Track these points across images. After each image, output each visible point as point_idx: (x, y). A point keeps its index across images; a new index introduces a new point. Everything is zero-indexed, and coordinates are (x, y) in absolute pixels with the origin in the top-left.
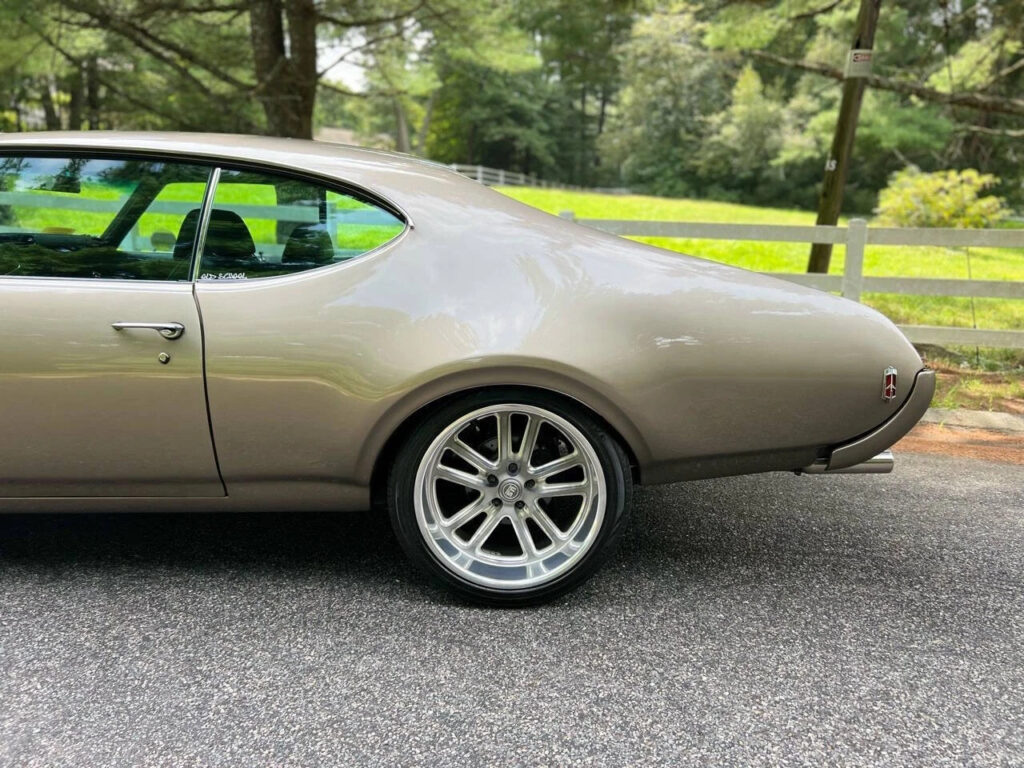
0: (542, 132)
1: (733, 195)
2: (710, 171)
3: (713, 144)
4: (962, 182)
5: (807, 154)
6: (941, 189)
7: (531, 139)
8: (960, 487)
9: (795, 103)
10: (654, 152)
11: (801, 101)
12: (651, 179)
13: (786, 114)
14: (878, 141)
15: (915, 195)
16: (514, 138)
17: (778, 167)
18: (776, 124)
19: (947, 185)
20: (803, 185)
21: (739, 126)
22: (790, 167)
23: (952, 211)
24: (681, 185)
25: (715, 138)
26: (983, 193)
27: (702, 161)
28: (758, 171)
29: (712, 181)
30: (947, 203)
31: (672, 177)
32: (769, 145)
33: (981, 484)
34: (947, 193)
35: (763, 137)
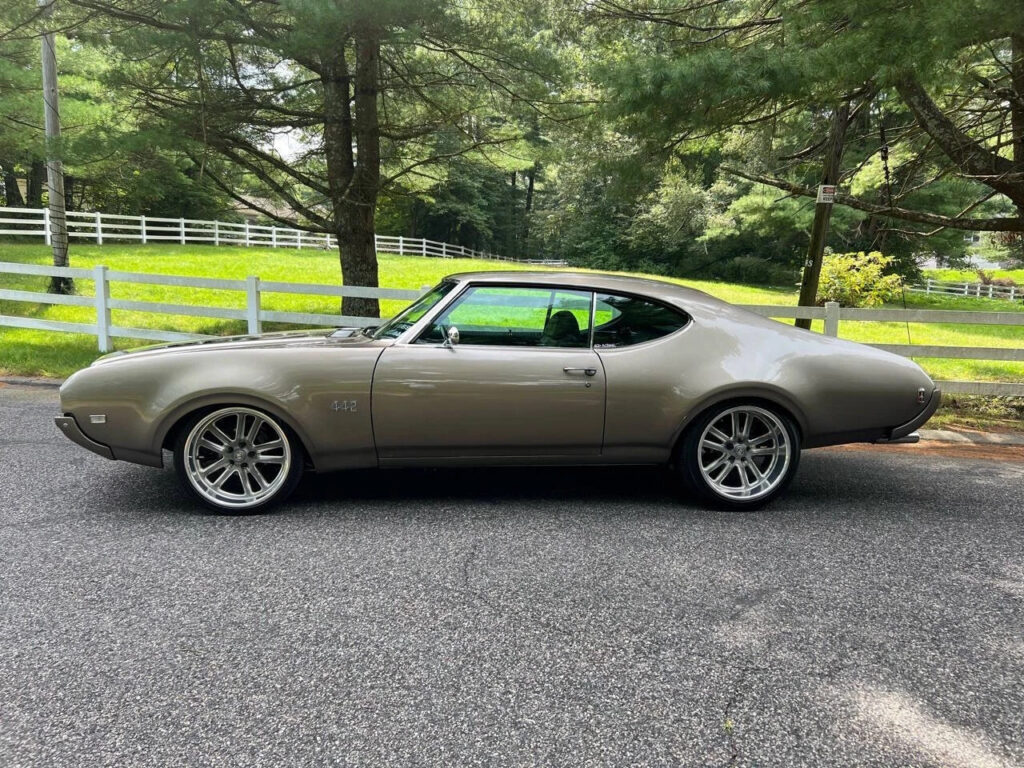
0: (482, 207)
1: (662, 267)
2: (640, 246)
3: (642, 221)
4: (870, 261)
5: (728, 232)
6: (853, 267)
7: (474, 214)
8: (934, 467)
9: (715, 187)
10: (587, 228)
11: (721, 185)
12: (587, 252)
13: (707, 196)
14: (793, 223)
15: (831, 272)
16: (457, 213)
17: (702, 243)
18: (700, 204)
19: (857, 264)
20: (723, 259)
21: (665, 206)
22: (713, 242)
23: (862, 286)
24: (614, 259)
25: (645, 216)
26: (887, 271)
27: (633, 237)
28: (683, 246)
29: (642, 255)
30: (858, 278)
31: (605, 251)
32: (693, 224)
33: (946, 467)
34: (858, 270)
35: (689, 216)
